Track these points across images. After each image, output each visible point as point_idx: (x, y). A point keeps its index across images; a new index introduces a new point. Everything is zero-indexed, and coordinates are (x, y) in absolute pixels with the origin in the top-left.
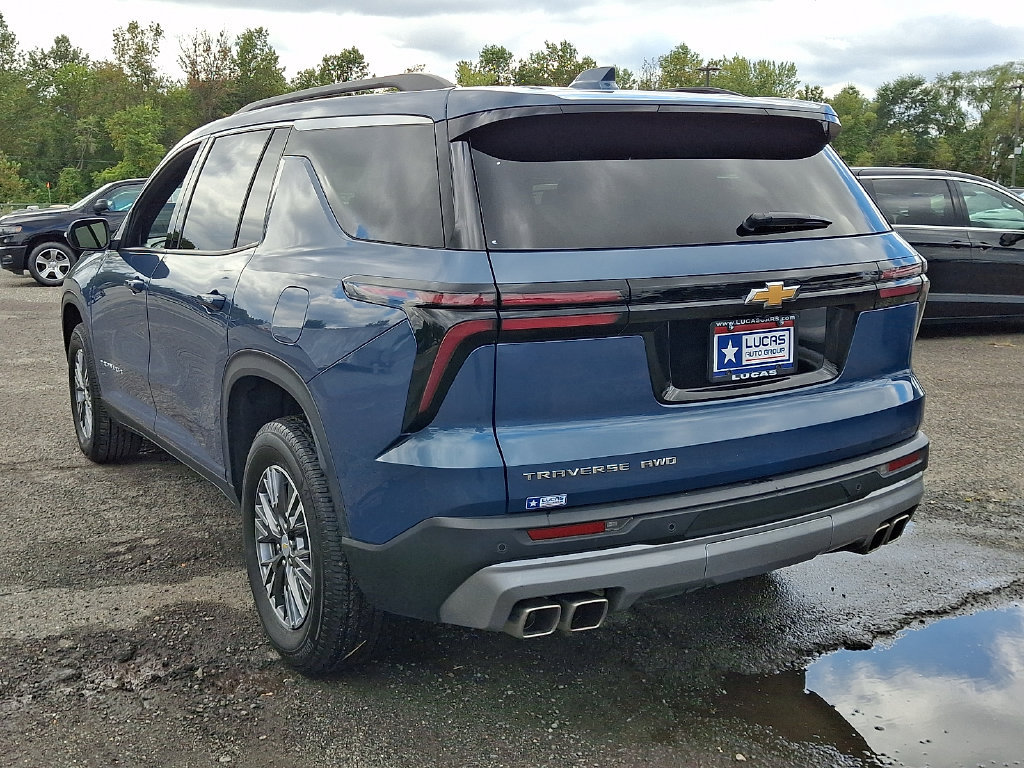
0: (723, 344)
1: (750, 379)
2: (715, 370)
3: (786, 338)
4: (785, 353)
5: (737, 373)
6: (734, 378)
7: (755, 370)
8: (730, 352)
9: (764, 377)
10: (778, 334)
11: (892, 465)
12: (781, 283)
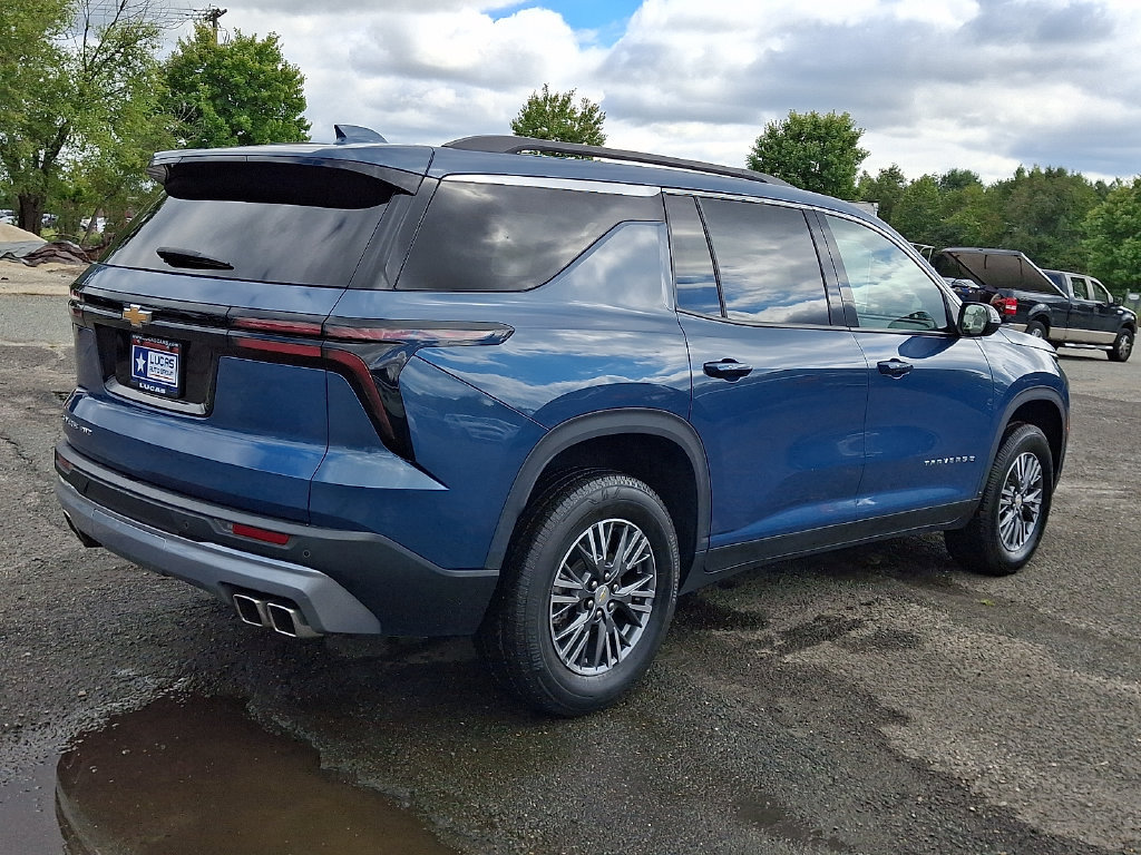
0: (137, 354)
2: (133, 375)
3: (174, 363)
4: (173, 377)
5: (143, 382)
7: (152, 383)
8: (141, 363)
10: (170, 358)
11: (238, 527)
12: (139, 307)
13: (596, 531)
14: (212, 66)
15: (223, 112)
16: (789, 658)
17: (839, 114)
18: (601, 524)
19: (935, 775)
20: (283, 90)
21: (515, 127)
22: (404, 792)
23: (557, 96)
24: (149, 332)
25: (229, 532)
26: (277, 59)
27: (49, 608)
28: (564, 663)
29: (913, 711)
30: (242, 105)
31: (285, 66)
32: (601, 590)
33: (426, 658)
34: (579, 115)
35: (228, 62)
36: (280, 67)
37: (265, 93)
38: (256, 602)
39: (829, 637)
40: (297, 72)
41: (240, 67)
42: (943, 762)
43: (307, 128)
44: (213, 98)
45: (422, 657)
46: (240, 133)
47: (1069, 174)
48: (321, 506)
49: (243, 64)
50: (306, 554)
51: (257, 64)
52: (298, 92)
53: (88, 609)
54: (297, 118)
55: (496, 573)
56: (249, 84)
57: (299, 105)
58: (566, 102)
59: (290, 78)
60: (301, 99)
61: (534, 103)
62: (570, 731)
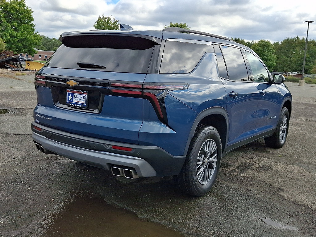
0: (69, 95)
1: (74, 106)
2: (67, 101)
3: (85, 97)
4: (85, 101)
5: (72, 103)
6: (71, 104)
7: (76, 104)
8: (70, 97)
9: (78, 107)
10: (83, 96)
11: (114, 147)
12: (73, 80)
13: (206, 142)
14: (4, 8)
15: (8, 22)
16: (243, 175)
17: (183, 24)
18: (207, 140)
19: (302, 206)
20: (27, 15)
21: (95, 26)
22: (167, 223)
23: (106, 17)
24: (76, 88)
25: (110, 148)
26: (25, 6)
27: (27, 173)
28: (199, 181)
29: (284, 188)
30: (14, 19)
31: (27, 8)
32: (206, 160)
33: (148, 182)
34: (113, 23)
35: (9, 7)
36: (26, 8)
37: (21, 16)
38: (119, 169)
39: (249, 169)
40: (30, 10)
41: (13, 8)
42: (301, 202)
43: (34, 26)
44: (5, 17)
45: (147, 182)
46: (14, 28)
47: (241, 40)
48: (141, 139)
49: (14, 7)
50: (138, 154)
51: (19, 8)
52: (31, 16)
53: (39, 173)
54: (31, 23)
55: (185, 156)
56: (16, 13)
57: (32, 20)
58: (109, 19)
59: (29, 12)
60: (32, 18)
61: (100, 19)
62: (201, 201)
